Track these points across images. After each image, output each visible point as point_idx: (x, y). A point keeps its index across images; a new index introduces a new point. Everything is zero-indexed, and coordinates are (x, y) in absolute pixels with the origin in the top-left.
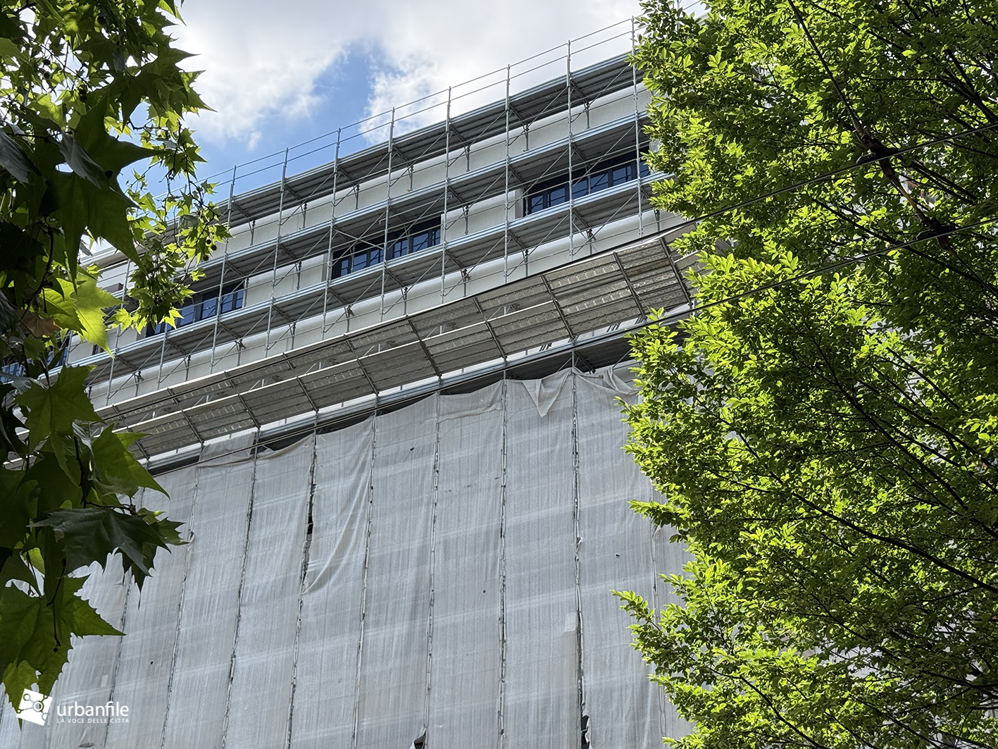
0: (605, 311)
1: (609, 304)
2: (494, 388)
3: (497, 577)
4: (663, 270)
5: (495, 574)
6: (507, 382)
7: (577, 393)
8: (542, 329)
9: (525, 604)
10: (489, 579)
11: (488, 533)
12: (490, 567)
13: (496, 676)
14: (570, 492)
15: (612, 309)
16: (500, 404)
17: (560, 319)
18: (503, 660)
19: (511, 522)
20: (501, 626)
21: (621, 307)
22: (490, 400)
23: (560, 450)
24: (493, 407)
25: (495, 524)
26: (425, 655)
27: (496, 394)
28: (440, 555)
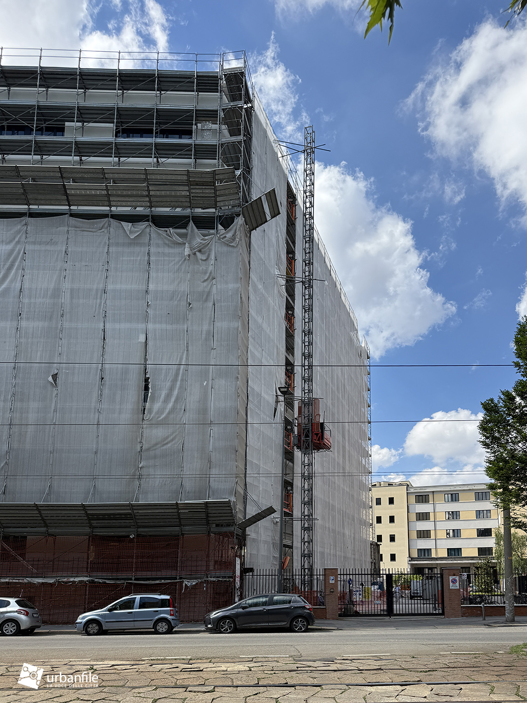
0: (172, 199)
1: (175, 196)
2: (103, 221)
3: (101, 311)
4: (209, 187)
5: (100, 310)
6: (111, 220)
7: (151, 235)
8: (136, 198)
9: (117, 326)
10: (97, 311)
11: (97, 290)
12: (98, 306)
13: (99, 354)
14: (145, 281)
15: (176, 199)
16: (106, 230)
17: (147, 196)
18: (104, 348)
19: (110, 287)
20: (103, 333)
21: (181, 199)
22: (101, 227)
23: (140, 260)
24: (103, 230)
25: (101, 286)
26: (58, 339)
27: (104, 224)
28: (68, 295)
